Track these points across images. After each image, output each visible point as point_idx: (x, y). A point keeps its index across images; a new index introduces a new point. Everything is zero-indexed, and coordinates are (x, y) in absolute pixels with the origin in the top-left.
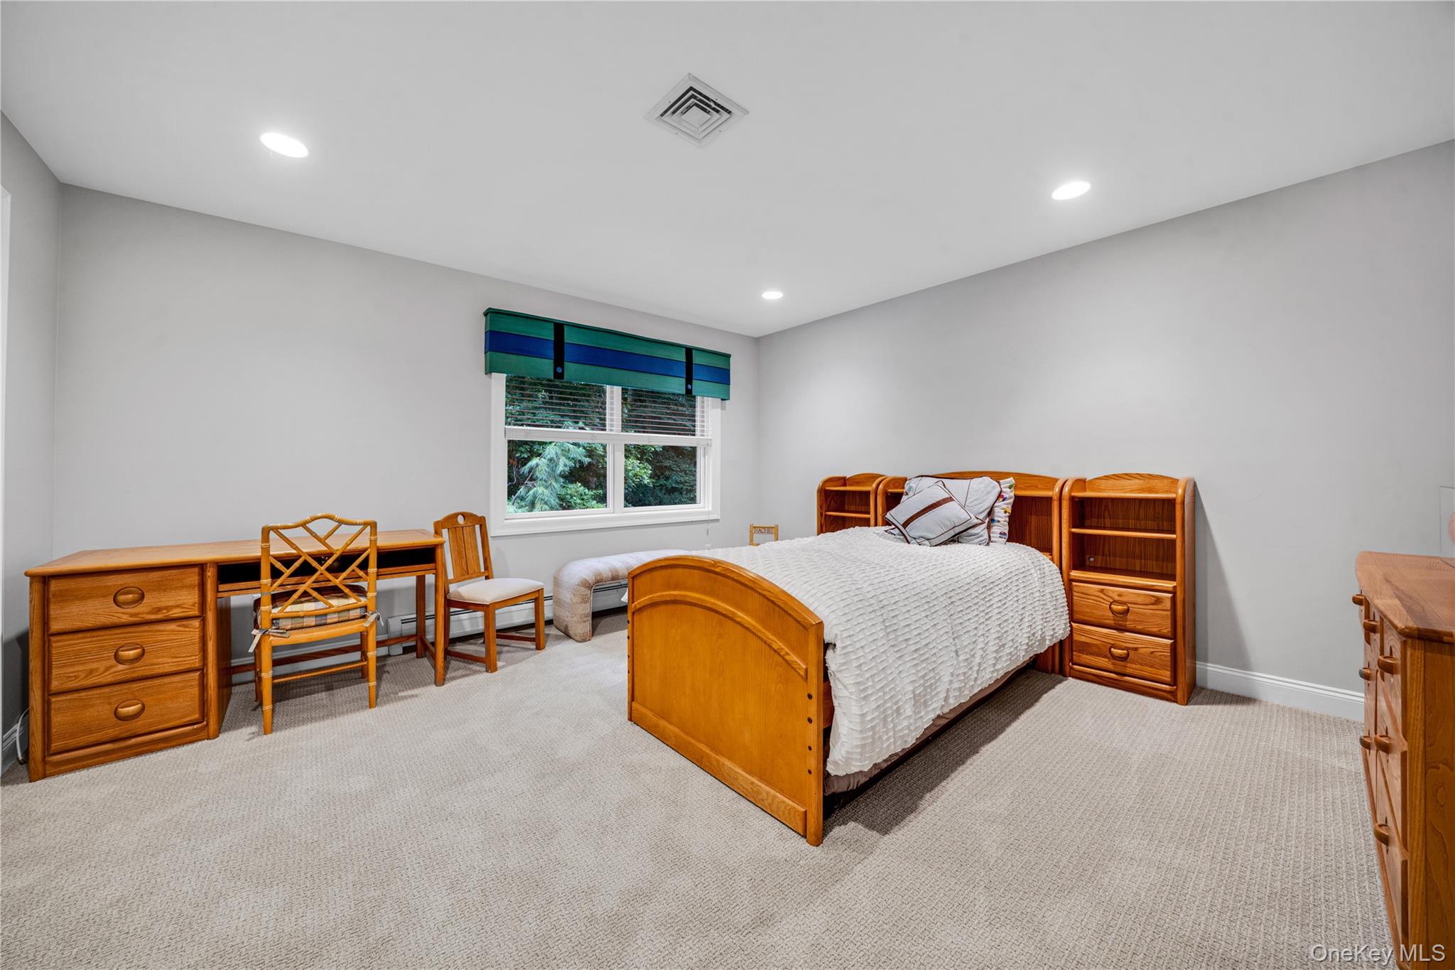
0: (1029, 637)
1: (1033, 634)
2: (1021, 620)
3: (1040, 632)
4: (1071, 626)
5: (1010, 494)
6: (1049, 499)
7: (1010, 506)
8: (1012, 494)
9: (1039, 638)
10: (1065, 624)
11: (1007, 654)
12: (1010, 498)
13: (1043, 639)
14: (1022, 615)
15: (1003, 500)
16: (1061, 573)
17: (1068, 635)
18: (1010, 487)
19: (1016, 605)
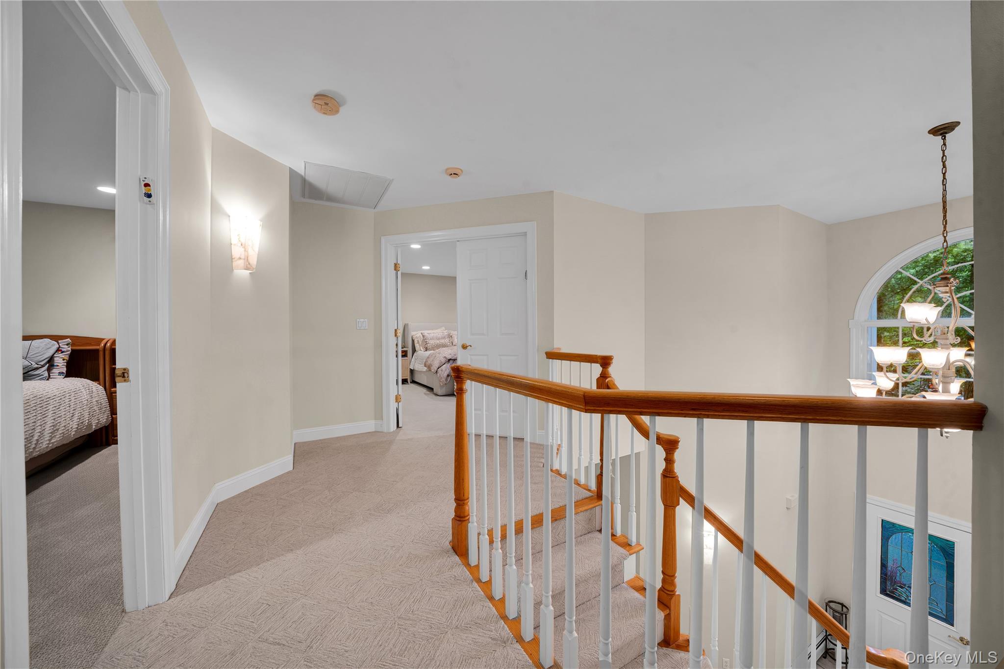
0: (78, 424)
1: (82, 423)
2: (72, 416)
3: (87, 421)
4: (112, 417)
5: (68, 349)
6: (97, 351)
7: (68, 356)
8: (70, 349)
9: (86, 424)
10: (107, 416)
11: (60, 434)
12: (68, 351)
13: (90, 425)
14: (73, 413)
15: (61, 353)
16: (105, 390)
17: (110, 422)
18: (67, 345)
19: (68, 408)
